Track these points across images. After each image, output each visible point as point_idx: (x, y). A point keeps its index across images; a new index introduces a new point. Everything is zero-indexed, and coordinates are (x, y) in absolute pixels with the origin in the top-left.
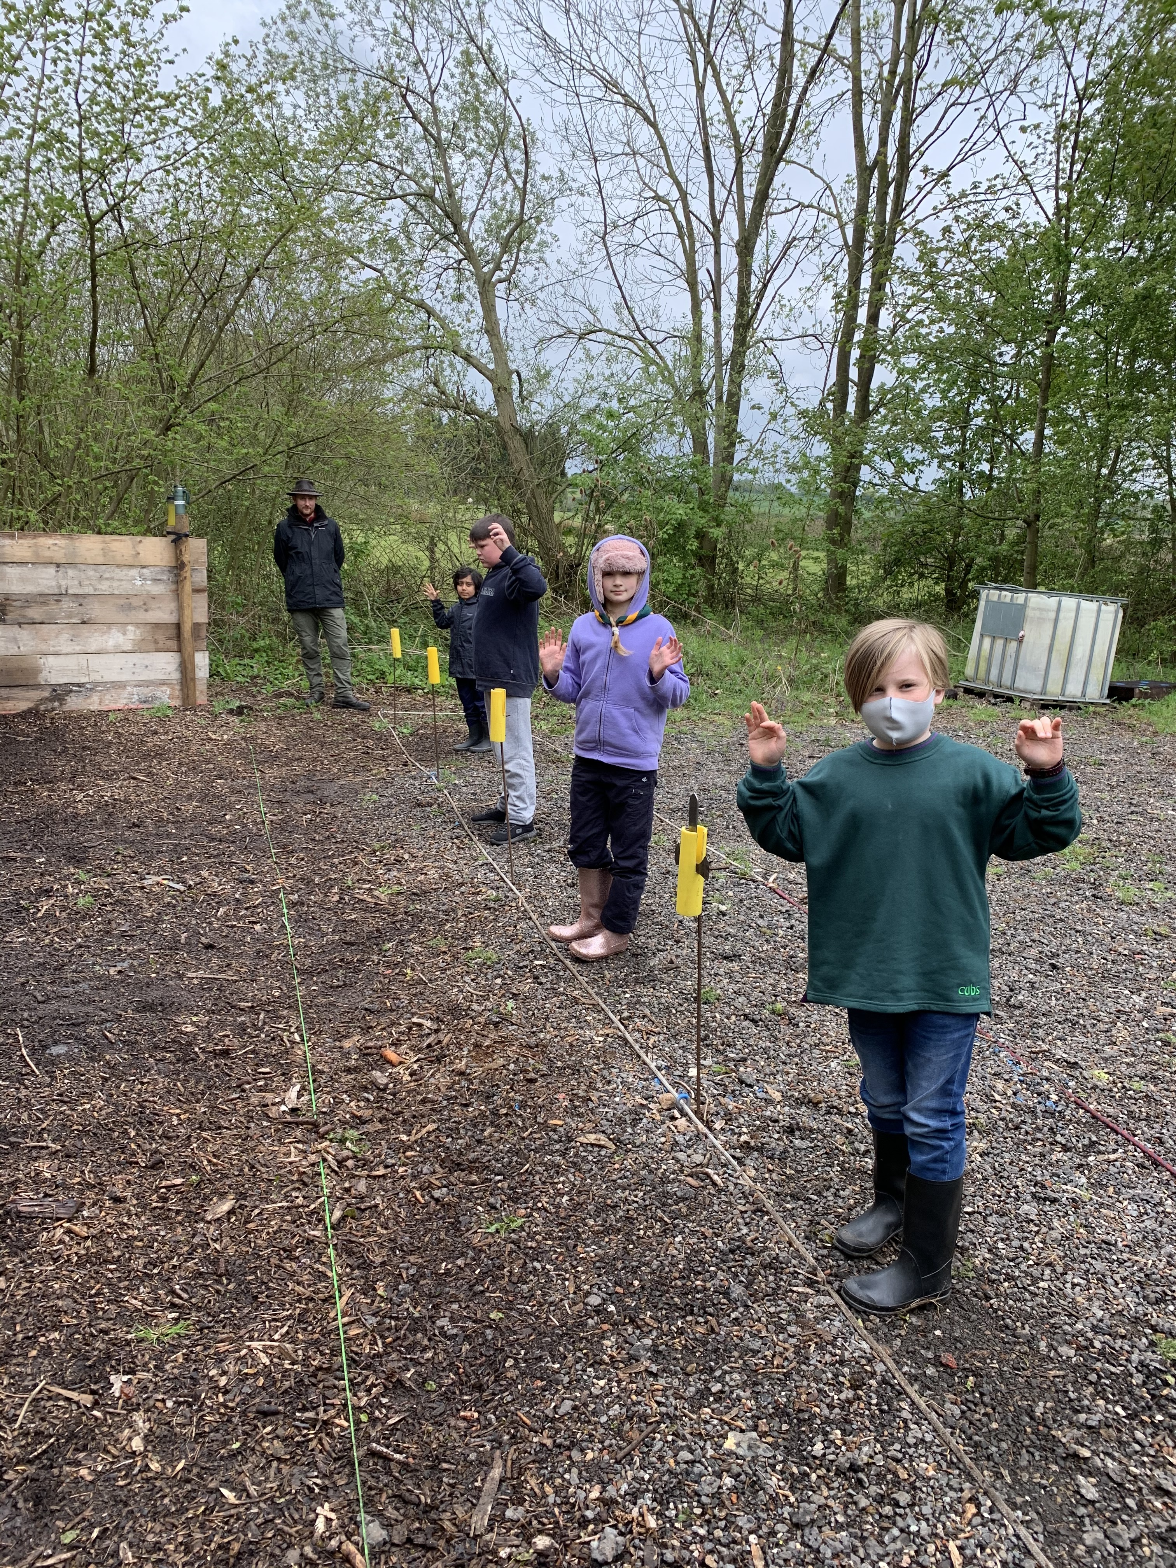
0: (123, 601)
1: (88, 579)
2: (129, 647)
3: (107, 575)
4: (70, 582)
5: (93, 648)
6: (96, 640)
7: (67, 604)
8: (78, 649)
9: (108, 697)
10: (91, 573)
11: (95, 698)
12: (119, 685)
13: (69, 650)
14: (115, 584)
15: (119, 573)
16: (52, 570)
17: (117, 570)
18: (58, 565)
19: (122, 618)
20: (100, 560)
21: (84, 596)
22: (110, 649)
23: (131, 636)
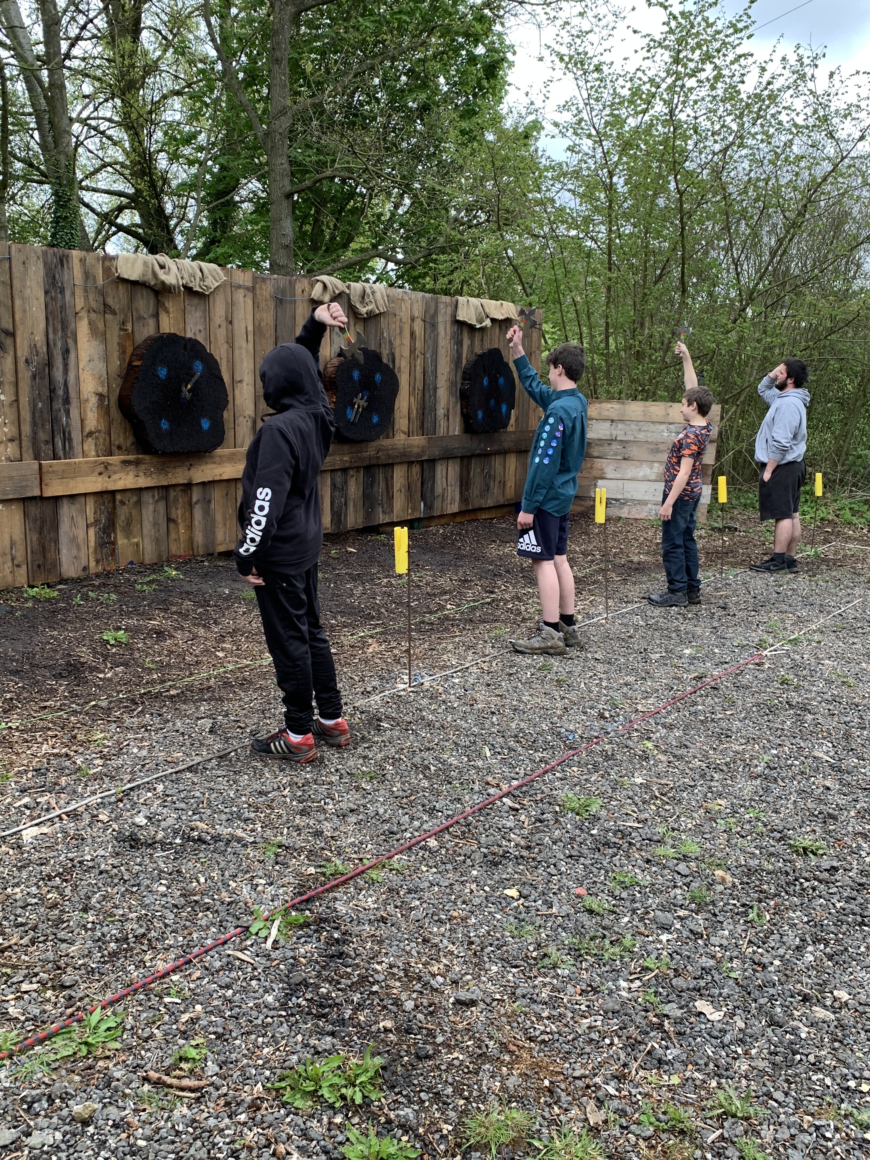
0: (653, 447)
1: (632, 430)
2: (653, 477)
3: (644, 428)
4: (618, 432)
5: (629, 475)
6: (631, 470)
7: (615, 447)
8: (618, 476)
9: (634, 510)
10: (633, 427)
11: (626, 509)
12: (643, 503)
13: (612, 476)
14: (649, 434)
15: (652, 427)
16: (608, 424)
17: (652, 425)
18: (612, 421)
19: (651, 458)
20: (640, 418)
21: (627, 442)
22: (640, 478)
23: (656, 470)
